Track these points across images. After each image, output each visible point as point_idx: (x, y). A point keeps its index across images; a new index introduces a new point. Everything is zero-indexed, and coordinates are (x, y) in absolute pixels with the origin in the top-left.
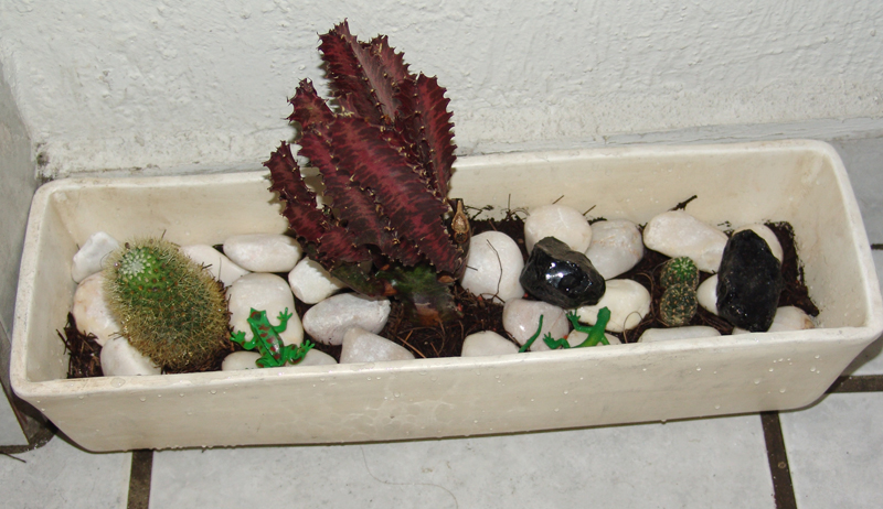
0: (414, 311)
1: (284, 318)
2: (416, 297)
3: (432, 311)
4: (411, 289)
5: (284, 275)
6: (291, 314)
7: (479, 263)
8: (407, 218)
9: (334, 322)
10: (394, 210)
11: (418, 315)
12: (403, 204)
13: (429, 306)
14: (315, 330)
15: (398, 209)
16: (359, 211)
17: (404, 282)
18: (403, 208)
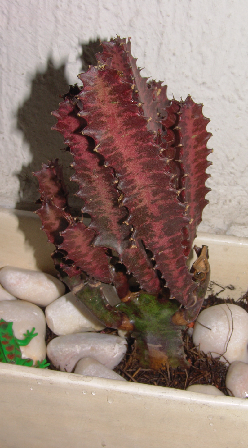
0: (146, 352)
1: (29, 336)
2: (149, 337)
3: (162, 354)
4: (146, 327)
5: (43, 308)
6: (37, 334)
7: (213, 324)
8: (148, 221)
9: (73, 350)
10: (136, 205)
11: (150, 357)
12: (146, 202)
13: (160, 349)
14: (55, 354)
15: (140, 205)
16: (103, 207)
17: (140, 318)
18: (145, 207)
